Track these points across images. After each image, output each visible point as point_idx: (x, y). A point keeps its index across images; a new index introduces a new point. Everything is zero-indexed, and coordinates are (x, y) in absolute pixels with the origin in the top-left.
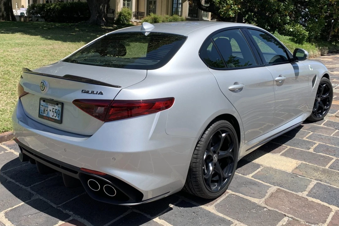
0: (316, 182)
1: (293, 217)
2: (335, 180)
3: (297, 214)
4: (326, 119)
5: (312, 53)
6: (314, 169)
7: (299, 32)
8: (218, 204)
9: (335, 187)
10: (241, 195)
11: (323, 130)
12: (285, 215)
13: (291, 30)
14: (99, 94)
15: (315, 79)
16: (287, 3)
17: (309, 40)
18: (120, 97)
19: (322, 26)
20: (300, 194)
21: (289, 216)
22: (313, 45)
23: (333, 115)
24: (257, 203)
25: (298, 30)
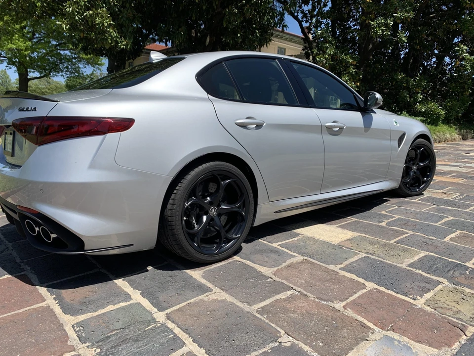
0: (364, 255)
1: (302, 290)
2: (393, 256)
3: (310, 288)
4: (426, 194)
5: (448, 136)
6: (372, 243)
7: (432, 111)
8: (211, 269)
9: (388, 262)
10: (248, 262)
11: (416, 205)
12: (292, 288)
13: (423, 110)
14: (33, 110)
15: (403, 138)
16: (418, 78)
17: (447, 121)
18: (55, 113)
19: (465, 104)
20: (332, 267)
21: (296, 289)
22: (451, 127)
23: (439, 191)
24: (262, 272)
25: (431, 109)
